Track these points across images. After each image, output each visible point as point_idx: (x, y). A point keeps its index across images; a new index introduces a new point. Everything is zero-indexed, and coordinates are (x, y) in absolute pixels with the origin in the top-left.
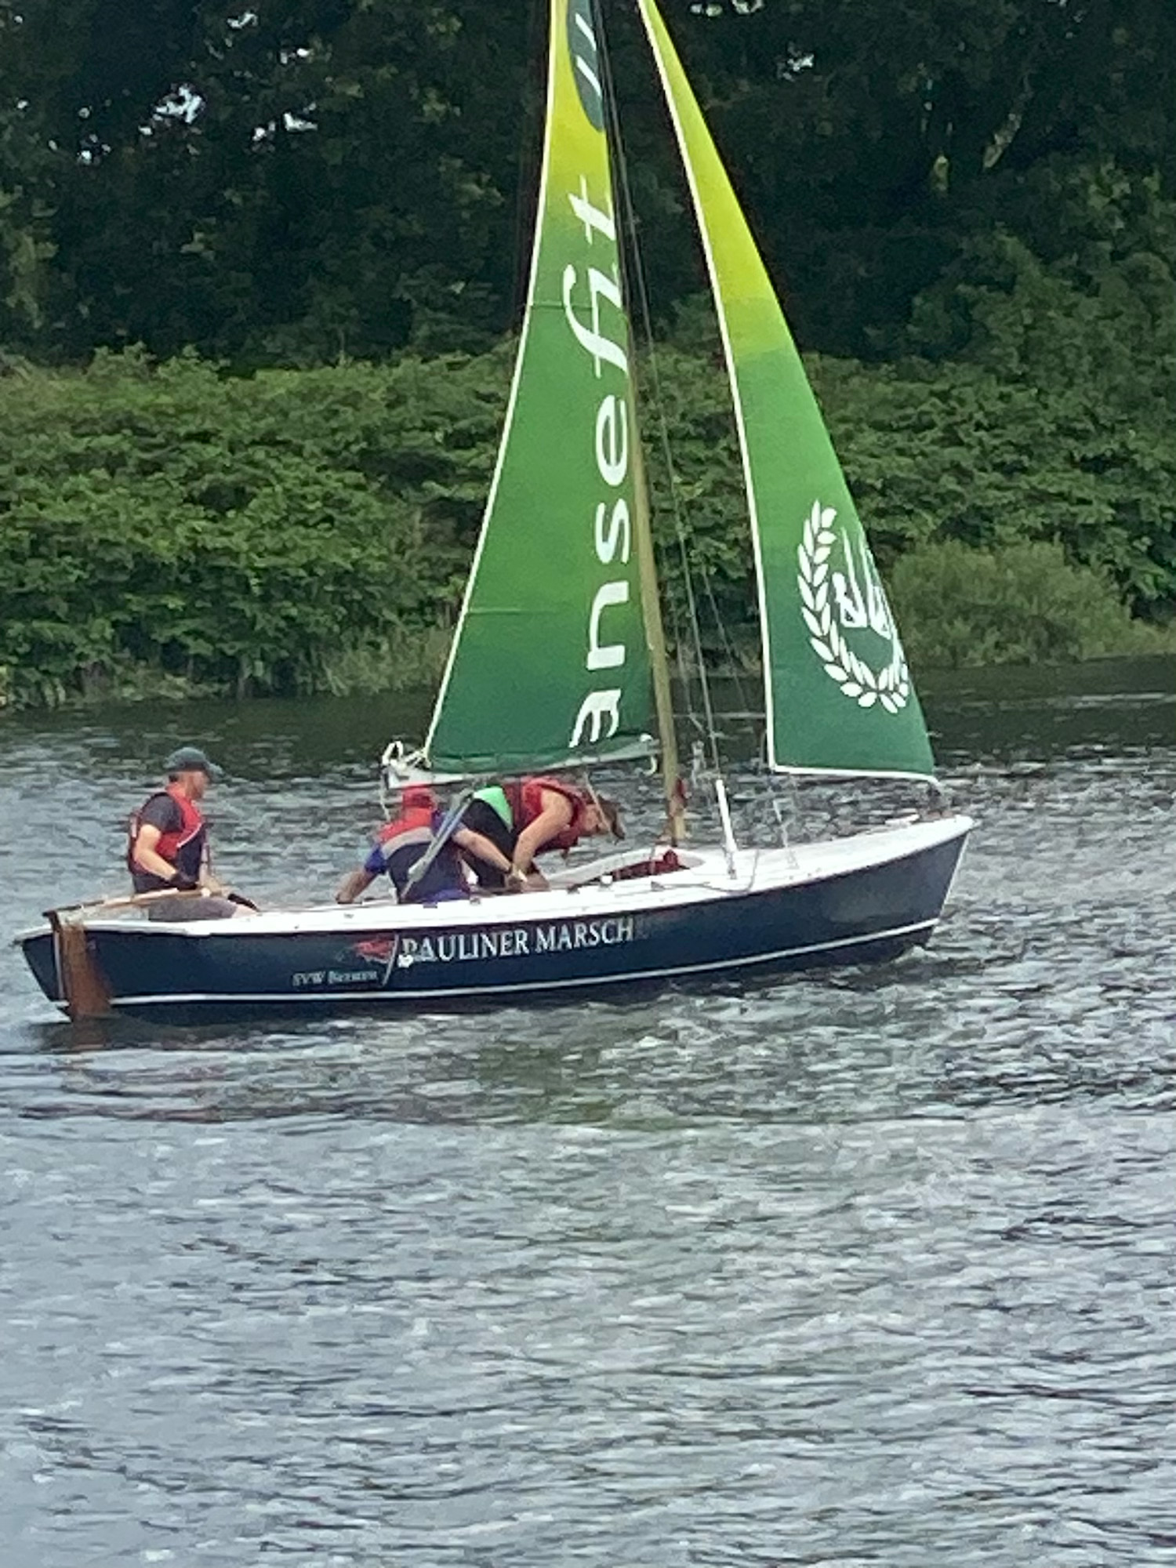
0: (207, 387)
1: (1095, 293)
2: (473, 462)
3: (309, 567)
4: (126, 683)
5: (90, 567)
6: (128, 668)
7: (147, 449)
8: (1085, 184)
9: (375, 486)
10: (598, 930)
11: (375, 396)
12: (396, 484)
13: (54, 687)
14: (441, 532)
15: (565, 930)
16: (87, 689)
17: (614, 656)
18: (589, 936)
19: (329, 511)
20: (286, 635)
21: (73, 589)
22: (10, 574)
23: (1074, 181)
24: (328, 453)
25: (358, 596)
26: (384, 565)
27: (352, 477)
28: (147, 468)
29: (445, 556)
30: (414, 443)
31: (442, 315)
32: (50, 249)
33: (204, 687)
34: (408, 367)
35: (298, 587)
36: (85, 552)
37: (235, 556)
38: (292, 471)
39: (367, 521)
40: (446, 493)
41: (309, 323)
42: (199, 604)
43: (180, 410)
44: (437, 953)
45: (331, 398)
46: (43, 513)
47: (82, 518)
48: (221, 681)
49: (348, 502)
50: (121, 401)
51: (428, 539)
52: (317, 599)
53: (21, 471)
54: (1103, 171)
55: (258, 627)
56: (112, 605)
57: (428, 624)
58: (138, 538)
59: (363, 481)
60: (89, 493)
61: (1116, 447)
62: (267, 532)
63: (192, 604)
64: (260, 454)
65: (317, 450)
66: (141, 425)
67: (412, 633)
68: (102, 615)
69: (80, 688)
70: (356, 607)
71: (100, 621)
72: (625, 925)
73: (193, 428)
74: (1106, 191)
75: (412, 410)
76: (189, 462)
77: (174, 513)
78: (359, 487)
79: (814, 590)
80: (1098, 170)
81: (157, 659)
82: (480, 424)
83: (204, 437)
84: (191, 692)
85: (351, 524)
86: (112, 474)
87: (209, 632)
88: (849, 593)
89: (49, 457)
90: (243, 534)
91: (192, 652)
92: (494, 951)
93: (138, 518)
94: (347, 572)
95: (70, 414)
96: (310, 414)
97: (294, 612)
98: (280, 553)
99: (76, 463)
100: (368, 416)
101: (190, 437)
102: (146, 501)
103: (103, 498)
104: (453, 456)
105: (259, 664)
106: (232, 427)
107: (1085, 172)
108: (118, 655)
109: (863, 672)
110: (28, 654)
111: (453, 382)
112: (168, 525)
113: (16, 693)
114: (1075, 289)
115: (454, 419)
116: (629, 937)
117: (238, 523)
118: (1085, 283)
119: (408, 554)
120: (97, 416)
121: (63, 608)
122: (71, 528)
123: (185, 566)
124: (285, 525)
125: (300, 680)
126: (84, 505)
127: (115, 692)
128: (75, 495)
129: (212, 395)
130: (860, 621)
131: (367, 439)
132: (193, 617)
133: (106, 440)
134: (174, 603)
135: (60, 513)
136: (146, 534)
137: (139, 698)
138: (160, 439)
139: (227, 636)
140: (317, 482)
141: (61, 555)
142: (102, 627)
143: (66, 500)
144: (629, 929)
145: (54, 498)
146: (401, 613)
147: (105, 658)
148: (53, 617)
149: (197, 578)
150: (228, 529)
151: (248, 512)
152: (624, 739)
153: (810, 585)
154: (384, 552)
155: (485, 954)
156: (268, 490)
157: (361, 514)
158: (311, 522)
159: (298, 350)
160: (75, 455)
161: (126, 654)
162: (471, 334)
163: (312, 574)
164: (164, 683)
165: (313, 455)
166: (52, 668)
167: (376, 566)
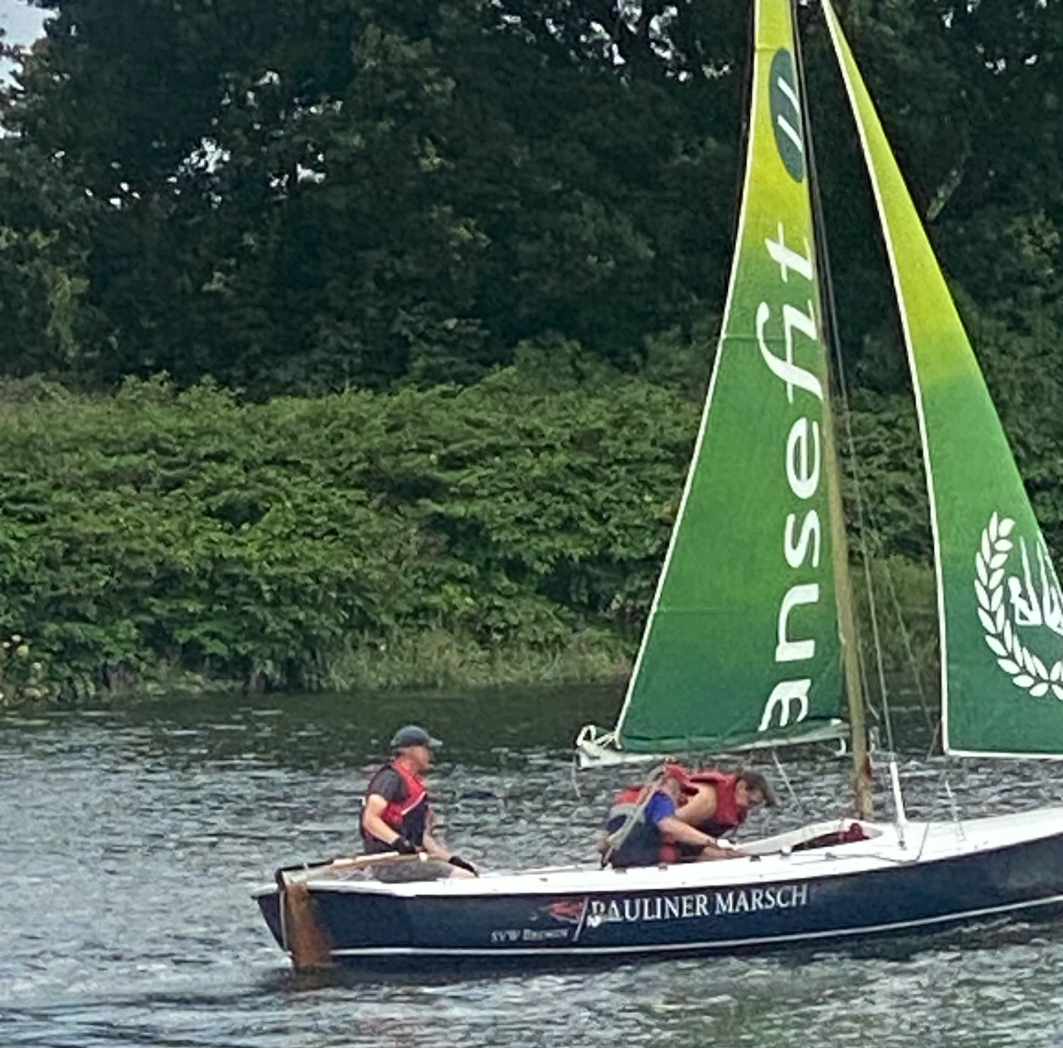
0: (223, 412)
1: (1028, 332)
2: (464, 481)
3: (315, 576)
4: (148, 678)
5: (117, 574)
6: (151, 665)
7: (169, 467)
8: (1019, 234)
9: (375, 503)
10: (774, 895)
11: (378, 422)
12: (394, 502)
13: (84, 682)
14: (434, 545)
15: (743, 895)
16: (113, 684)
17: (805, 650)
18: (765, 900)
19: (332, 525)
20: (293, 637)
21: (102, 593)
22: (46, 579)
23: (1009, 231)
24: (332, 471)
25: (359, 602)
26: (383, 575)
27: (352, 494)
28: (170, 484)
29: (437, 566)
30: (409, 464)
31: (437, 348)
32: (83, 284)
33: (219, 683)
34: (407, 395)
35: (304, 593)
36: (111, 560)
37: (248, 565)
38: (300, 489)
39: (366, 535)
40: (440, 509)
41: (317, 355)
42: (216, 608)
43: (201, 433)
44: (622, 913)
45: (335, 423)
46: (76, 525)
47: (112, 530)
48: (235, 678)
49: (351, 517)
50: (147, 424)
51: (423, 551)
52: (322, 604)
53: (57, 487)
54: (1036, 223)
55: (268, 630)
56: (137, 608)
57: (422, 628)
58: (161, 547)
59: (365, 498)
60: (118, 507)
61: (1044, 472)
62: (278, 543)
63: (210, 609)
64: (271, 473)
65: (323, 470)
66: (164, 445)
67: (408, 636)
68: (128, 617)
69: (107, 683)
70: (356, 611)
71: (128, 622)
72: (799, 890)
73: (211, 450)
74: (1037, 240)
75: (409, 436)
76: (208, 480)
77: (193, 526)
78: (360, 503)
79: (990, 593)
80: (1031, 221)
81: (177, 657)
82: (470, 447)
83: (221, 458)
84: (208, 687)
85: (353, 537)
86: (138, 490)
87: (224, 633)
88: (1024, 595)
89: (81, 474)
90: (256, 545)
91: (209, 651)
92: (676, 912)
93: (160, 529)
94: (348, 580)
95: (100, 436)
96: (317, 437)
97: (301, 616)
98: (291, 561)
99: (106, 480)
100: (368, 439)
101: (208, 457)
102: (168, 515)
103: (130, 511)
104: (447, 476)
105: (270, 663)
106: (246, 448)
107: (1020, 222)
108: (142, 654)
109: (1035, 665)
110: (61, 652)
111: (447, 409)
112: (188, 537)
113: (50, 687)
114: (1009, 329)
115: (446, 443)
116: (803, 902)
117: (251, 536)
118: (1018, 325)
119: (405, 564)
120: (124, 437)
121: (92, 612)
122: (99, 539)
123: (203, 574)
124: (294, 537)
125: (306, 677)
126: (113, 517)
127: (139, 688)
128: (103, 509)
129: (230, 419)
130: (1034, 619)
131: (370, 460)
132: (210, 619)
133: (134, 459)
134: (193, 607)
135: (91, 525)
136: (168, 545)
137: (162, 692)
138: (182, 458)
139: (241, 638)
140: (324, 499)
141: (92, 562)
142: (127, 629)
143: (97, 513)
144: (804, 895)
145: (86, 511)
146: (398, 616)
147: (130, 655)
148: (85, 620)
149: (214, 585)
150: (241, 539)
151: (260, 525)
152: (810, 724)
153: (986, 588)
154: (383, 561)
155: (667, 916)
156: (280, 506)
157: (362, 527)
158: (318, 534)
159: (307, 379)
160: (103, 473)
161: (149, 653)
162: (462, 365)
163: (318, 582)
164: (183, 679)
165: (320, 474)
166: (82, 665)
167: (376, 575)
